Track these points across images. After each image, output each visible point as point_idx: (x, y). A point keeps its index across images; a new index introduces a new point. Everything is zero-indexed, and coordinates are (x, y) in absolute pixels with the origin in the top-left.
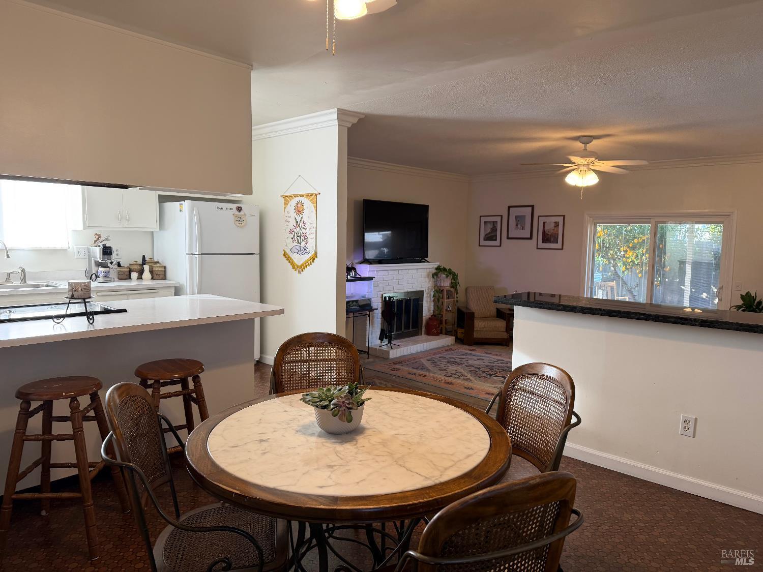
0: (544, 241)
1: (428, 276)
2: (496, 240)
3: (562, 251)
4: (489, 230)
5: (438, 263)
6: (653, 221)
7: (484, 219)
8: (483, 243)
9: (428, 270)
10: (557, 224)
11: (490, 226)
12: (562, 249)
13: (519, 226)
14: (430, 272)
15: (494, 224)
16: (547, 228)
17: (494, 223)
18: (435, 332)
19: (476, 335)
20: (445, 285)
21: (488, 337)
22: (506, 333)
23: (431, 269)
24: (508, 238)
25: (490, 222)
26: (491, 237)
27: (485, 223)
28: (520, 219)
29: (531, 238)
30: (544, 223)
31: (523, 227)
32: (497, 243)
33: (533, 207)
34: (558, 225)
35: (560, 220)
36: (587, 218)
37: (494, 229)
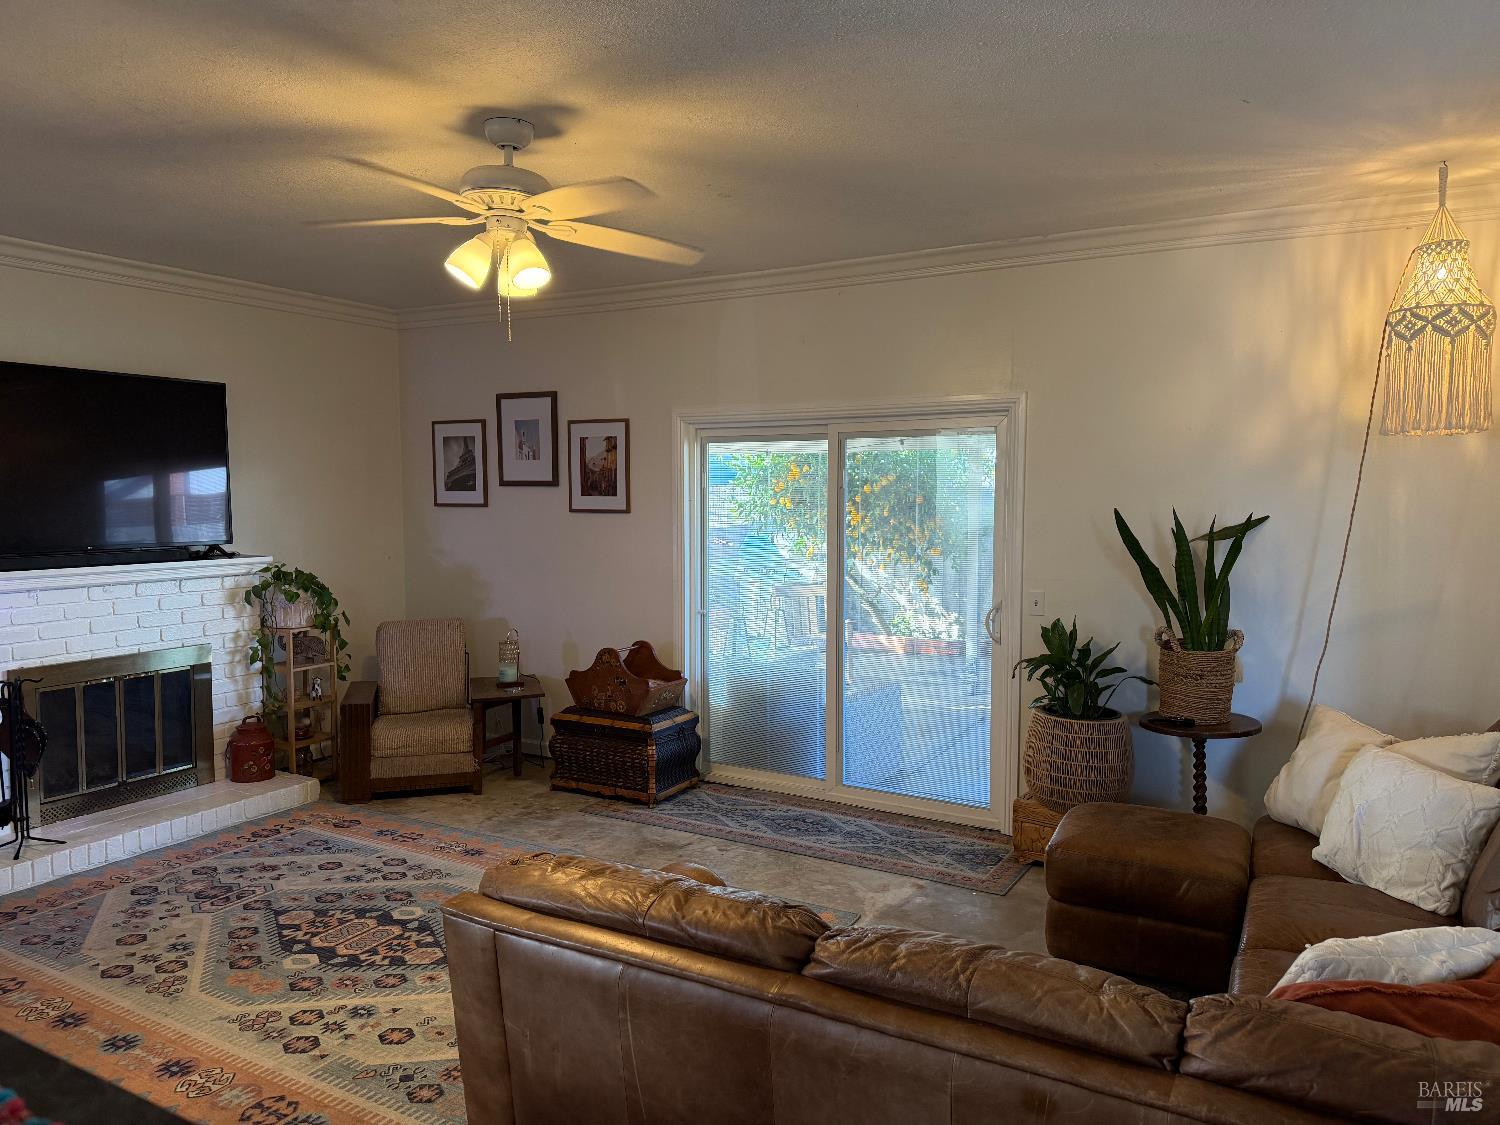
0: (587, 490)
1: (231, 598)
2: (473, 488)
3: (628, 515)
4: (456, 463)
5: (269, 559)
6: (833, 430)
7: (443, 431)
8: (445, 496)
9: (229, 583)
10: (611, 444)
11: (457, 451)
12: (628, 511)
13: (526, 449)
14: (237, 587)
15: (466, 446)
16: (589, 455)
17: (468, 441)
18: (255, 769)
19: (377, 771)
20: (289, 624)
21: (414, 773)
22: (470, 757)
23: (241, 578)
24: (503, 483)
25: (456, 439)
26: (461, 480)
27: (446, 440)
28: (526, 428)
29: (554, 482)
30: (583, 440)
31: (534, 452)
32: (476, 496)
33: (554, 396)
34: (615, 447)
35: (618, 431)
36: (680, 427)
37: (468, 460)
